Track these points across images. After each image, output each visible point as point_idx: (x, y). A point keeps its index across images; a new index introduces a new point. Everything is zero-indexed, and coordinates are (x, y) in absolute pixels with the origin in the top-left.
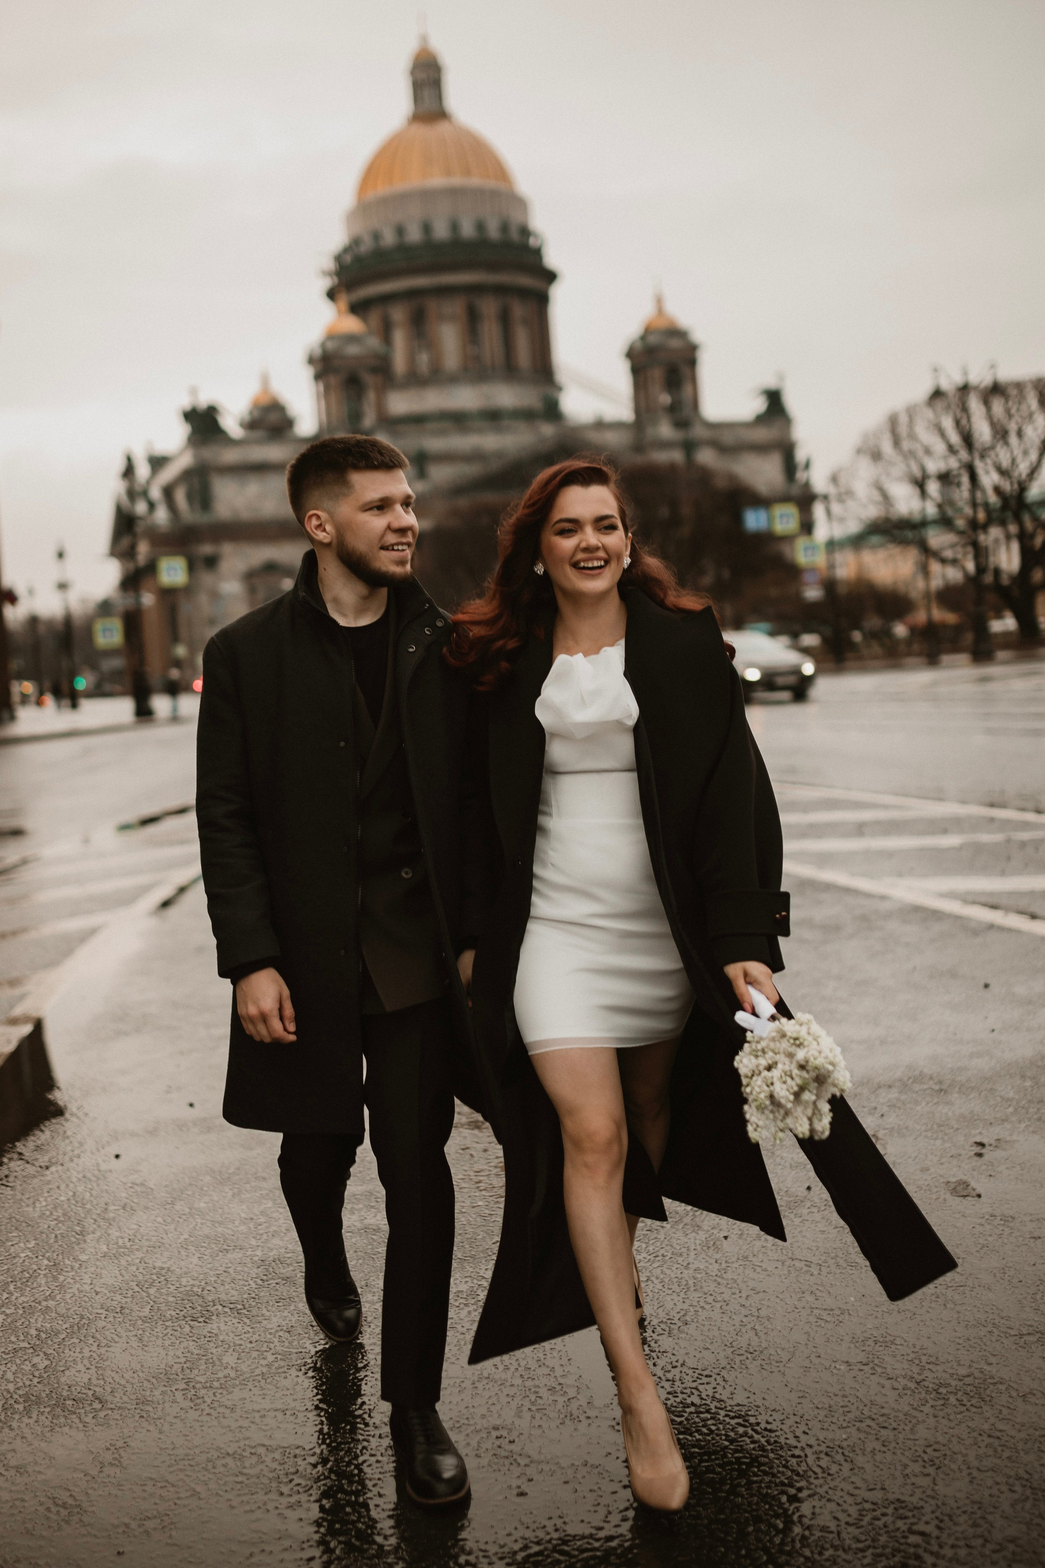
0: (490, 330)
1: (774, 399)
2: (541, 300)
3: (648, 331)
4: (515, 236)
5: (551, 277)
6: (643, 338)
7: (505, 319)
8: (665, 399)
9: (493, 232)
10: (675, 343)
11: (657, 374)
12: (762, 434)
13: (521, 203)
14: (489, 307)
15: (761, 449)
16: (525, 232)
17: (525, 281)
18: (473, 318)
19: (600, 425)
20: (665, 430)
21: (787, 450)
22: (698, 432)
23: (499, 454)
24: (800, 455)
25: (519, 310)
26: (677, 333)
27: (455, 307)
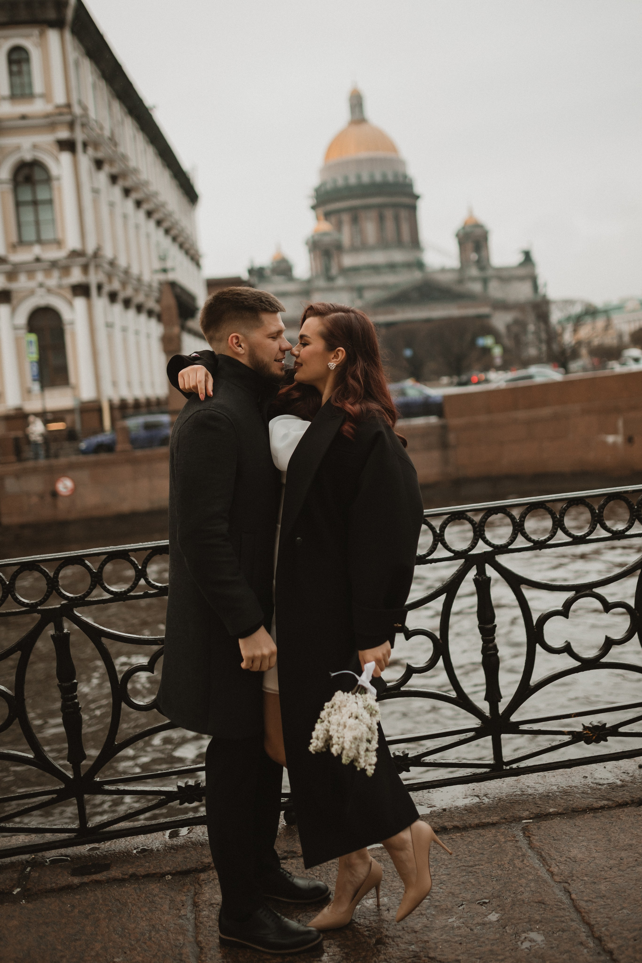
0: (390, 225)
1: (527, 255)
2: (413, 209)
3: (466, 224)
4: (401, 179)
5: (417, 197)
6: (464, 228)
7: (397, 219)
8: (474, 256)
9: (390, 178)
10: (478, 231)
11: (470, 246)
12: (522, 272)
13: (402, 163)
14: (389, 214)
15: (521, 279)
16: (405, 176)
17: (406, 200)
18: (381, 219)
19: (443, 270)
20: (474, 272)
21: (534, 280)
22: (490, 273)
23: (396, 285)
24: (541, 281)
25: (404, 214)
26: (478, 226)
27: (373, 214)
